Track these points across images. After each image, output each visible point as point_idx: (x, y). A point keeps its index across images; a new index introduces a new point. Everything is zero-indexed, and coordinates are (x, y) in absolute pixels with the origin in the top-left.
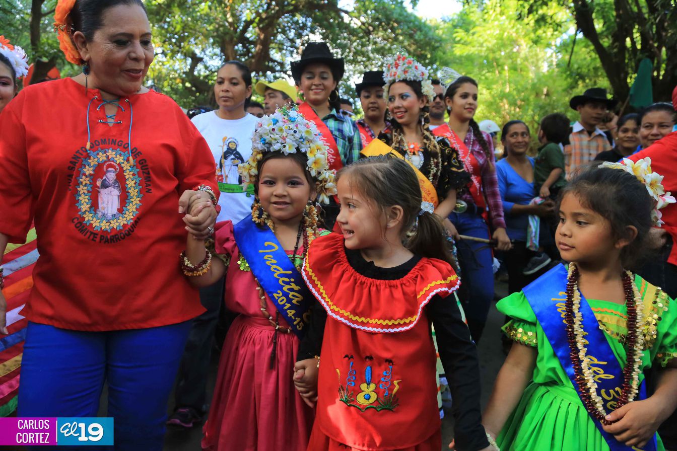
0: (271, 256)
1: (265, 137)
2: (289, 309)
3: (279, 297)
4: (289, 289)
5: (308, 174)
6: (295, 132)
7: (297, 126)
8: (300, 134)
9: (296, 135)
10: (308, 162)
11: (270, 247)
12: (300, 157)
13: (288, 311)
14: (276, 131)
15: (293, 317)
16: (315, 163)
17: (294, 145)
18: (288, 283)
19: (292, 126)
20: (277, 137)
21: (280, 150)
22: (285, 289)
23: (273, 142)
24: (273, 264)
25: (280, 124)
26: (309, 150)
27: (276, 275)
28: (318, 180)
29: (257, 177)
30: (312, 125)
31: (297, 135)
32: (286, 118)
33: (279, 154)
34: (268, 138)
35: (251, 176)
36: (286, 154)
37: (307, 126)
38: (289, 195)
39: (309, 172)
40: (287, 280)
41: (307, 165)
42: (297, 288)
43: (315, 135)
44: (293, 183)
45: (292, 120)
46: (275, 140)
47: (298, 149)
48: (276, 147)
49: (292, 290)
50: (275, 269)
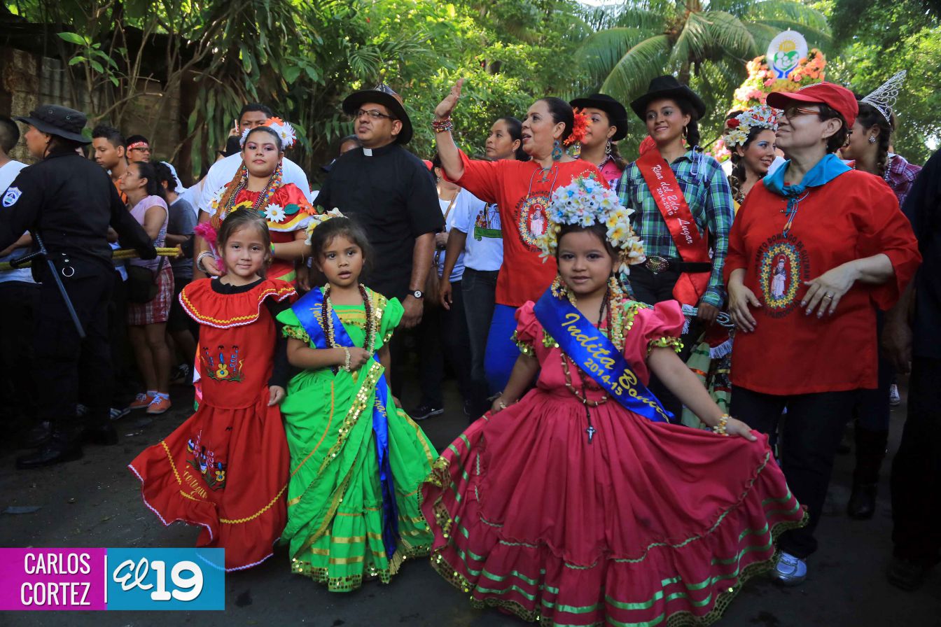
0: (575, 327)
1: (561, 209)
2: (604, 374)
3: (590, 365)
4: (599, 355)
5: (608, 245)
6: (592, 204)
7: (593, 197)
8: (598, 205)
9: (593, 207)
10: (608, 233)
11: (572, 318)
12: (599, 229)
13: (603, 377)
14: (573, 204)
15: (609, 383)
16: (616, 232)
17: (591, 218)
18: (597, 349)
19: (588, 197)
20: (574, 210)
21: (577, 223)
22: (595, 355)
23: (570, 215)
24: (577, 334)
25: (576, 196)
26: (608, 220)
27: (583, 344)
28: (620, 249)
29: (557, 249)
30: (612, 194)
31: (595, 207)
32: (582, 189)
33: (576, 228)
34: (564, 211)
35: (550, 248)
36: (583, 227)
37: (605, 195)
38: (588, 269)
39: (610, 243)
40: (594, 346)
41: (606, 236)
42: (607, 352)
43: (615, 204)
44: (593, 256)
45: (589, 191)
46: (572, 212)
47: (596, 220)
48: (573, 220)
49: (603, 355)
50: (580, 338)
